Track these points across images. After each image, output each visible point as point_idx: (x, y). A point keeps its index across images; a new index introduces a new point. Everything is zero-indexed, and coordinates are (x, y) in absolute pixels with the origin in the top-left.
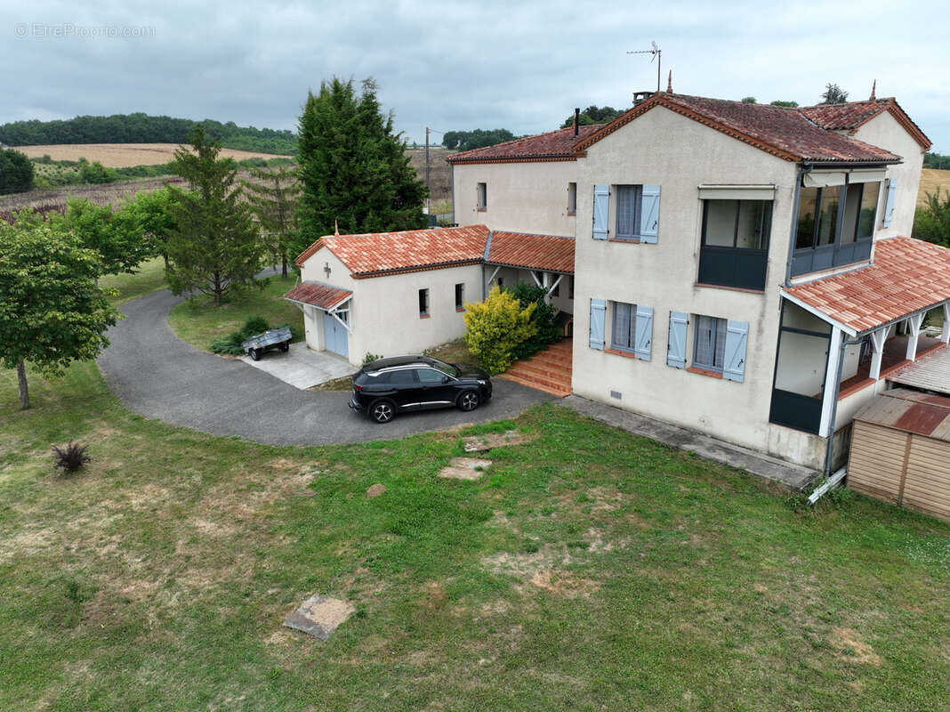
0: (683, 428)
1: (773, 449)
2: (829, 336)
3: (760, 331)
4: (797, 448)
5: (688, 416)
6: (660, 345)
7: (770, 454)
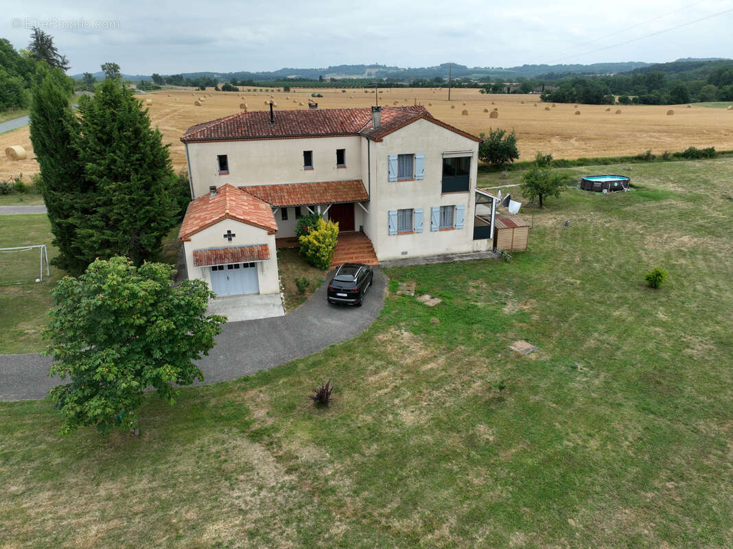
0: (439, 256)
1: (475, 250)
2: (492, 202)
3: (469, 206)
4: (484, 245)
5: (441, 250)
6: (427, 224)
7: (474, 252)
